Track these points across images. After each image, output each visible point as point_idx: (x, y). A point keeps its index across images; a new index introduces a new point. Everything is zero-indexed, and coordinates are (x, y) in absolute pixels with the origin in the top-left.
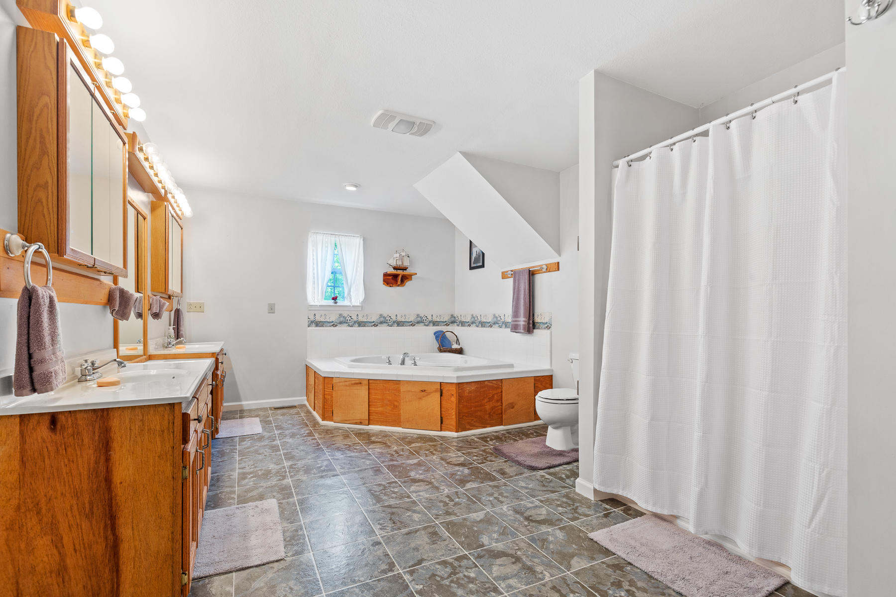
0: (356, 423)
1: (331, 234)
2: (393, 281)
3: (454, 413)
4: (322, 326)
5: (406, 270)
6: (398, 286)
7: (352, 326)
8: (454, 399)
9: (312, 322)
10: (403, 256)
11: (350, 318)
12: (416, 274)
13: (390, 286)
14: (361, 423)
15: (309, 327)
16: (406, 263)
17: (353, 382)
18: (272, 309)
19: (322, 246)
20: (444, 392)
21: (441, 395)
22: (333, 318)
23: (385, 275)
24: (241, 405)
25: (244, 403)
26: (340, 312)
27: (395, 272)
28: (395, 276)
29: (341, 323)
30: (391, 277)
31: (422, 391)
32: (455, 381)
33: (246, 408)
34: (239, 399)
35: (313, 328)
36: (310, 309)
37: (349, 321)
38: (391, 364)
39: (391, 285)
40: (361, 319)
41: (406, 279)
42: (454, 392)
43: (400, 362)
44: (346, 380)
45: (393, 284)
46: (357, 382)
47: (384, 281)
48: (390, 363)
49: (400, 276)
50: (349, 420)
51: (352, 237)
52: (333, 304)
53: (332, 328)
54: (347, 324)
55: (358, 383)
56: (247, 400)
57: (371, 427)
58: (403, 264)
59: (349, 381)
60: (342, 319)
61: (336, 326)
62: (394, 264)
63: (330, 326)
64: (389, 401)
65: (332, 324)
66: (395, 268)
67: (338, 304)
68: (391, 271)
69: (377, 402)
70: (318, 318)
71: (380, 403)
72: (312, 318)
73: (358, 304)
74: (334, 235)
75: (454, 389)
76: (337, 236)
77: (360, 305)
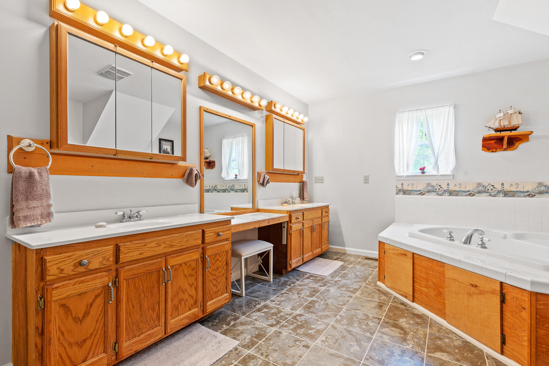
0: (402, 295)
1: (417, 110)
2: (496, 145)
3: (526, 338)
4: (410, 194)
5: (515, 129)
6: (505, 150)
7: (441, 195)
8: (525, 315)
9: (400, 191)
10: (511, 114)
11: (439, 187)
12: (532, 132)
13: (493, 152)
14: (406, 296)
15: (397, 194)
16: (515, 122)
17: (400, 252)
18: (366, 180)
19: (408, 122)
20: (508, 298)
21: (503, 301)
22: (421, 187)
23: (485, 140)
24: (345, 250)
25: (347, 248)
26: (429, 182)
27: (498, 134)
28: (500, 140)
29: (429, 192)
30: (493, 141)
31: (473, 285)
32: (528, 288)
33: (348, 253)
34: (344, 245)
35: (401, 196)
36: (397, 179)
37: (437, 190)
38: (453, 240)
39: (494, 150)
40: (452, 188)
41: (517, 141)
42: (527, 305)
43: (463, 240)
44: (395, 248)
45: (496, 149)
46: (403, 252)
47: (483, 146)
48: (451, 238)
49: (506, 139)
50: (396, 289)
51: (440, 108)
52: (421, 174)
53: (420, 196)
54: (436, 193)
55: (404, 254)
56: (349, 247)
57: (415, 305)
58: (510, 123)
59: (397, 250)
60: (430, 188)
61: (423, 194)
62: (496, 126)
63: (417, 195)
64: (434, 283)
65: (420, 192)
66: (497, 130)
67: (426, 174)
68: (493, 133)
69: (421, 280)
70: (406, 187)
71: (424, 283)
72: (400, 187)
73: (449, 173)
74: (420, 110)
75: (526, 299)
76: (423, 111)
77: (452, 174)
